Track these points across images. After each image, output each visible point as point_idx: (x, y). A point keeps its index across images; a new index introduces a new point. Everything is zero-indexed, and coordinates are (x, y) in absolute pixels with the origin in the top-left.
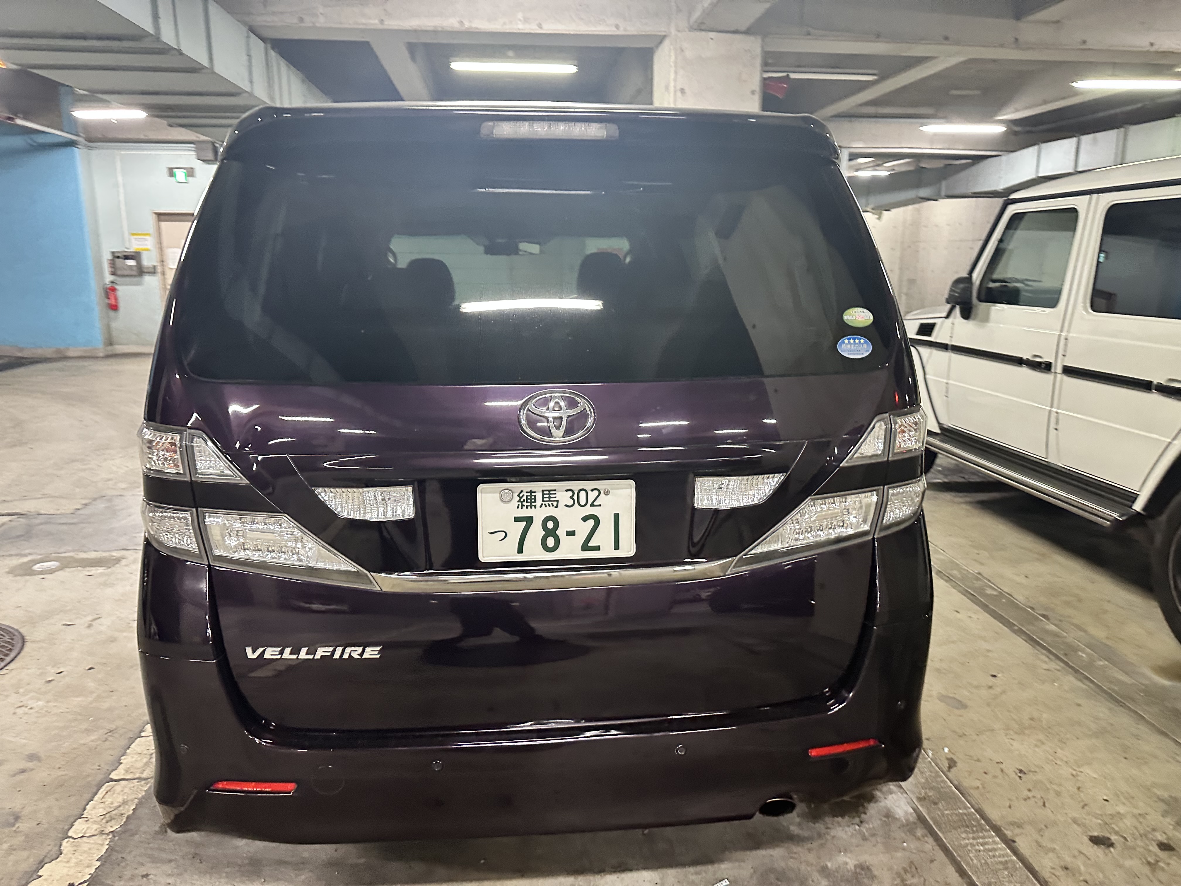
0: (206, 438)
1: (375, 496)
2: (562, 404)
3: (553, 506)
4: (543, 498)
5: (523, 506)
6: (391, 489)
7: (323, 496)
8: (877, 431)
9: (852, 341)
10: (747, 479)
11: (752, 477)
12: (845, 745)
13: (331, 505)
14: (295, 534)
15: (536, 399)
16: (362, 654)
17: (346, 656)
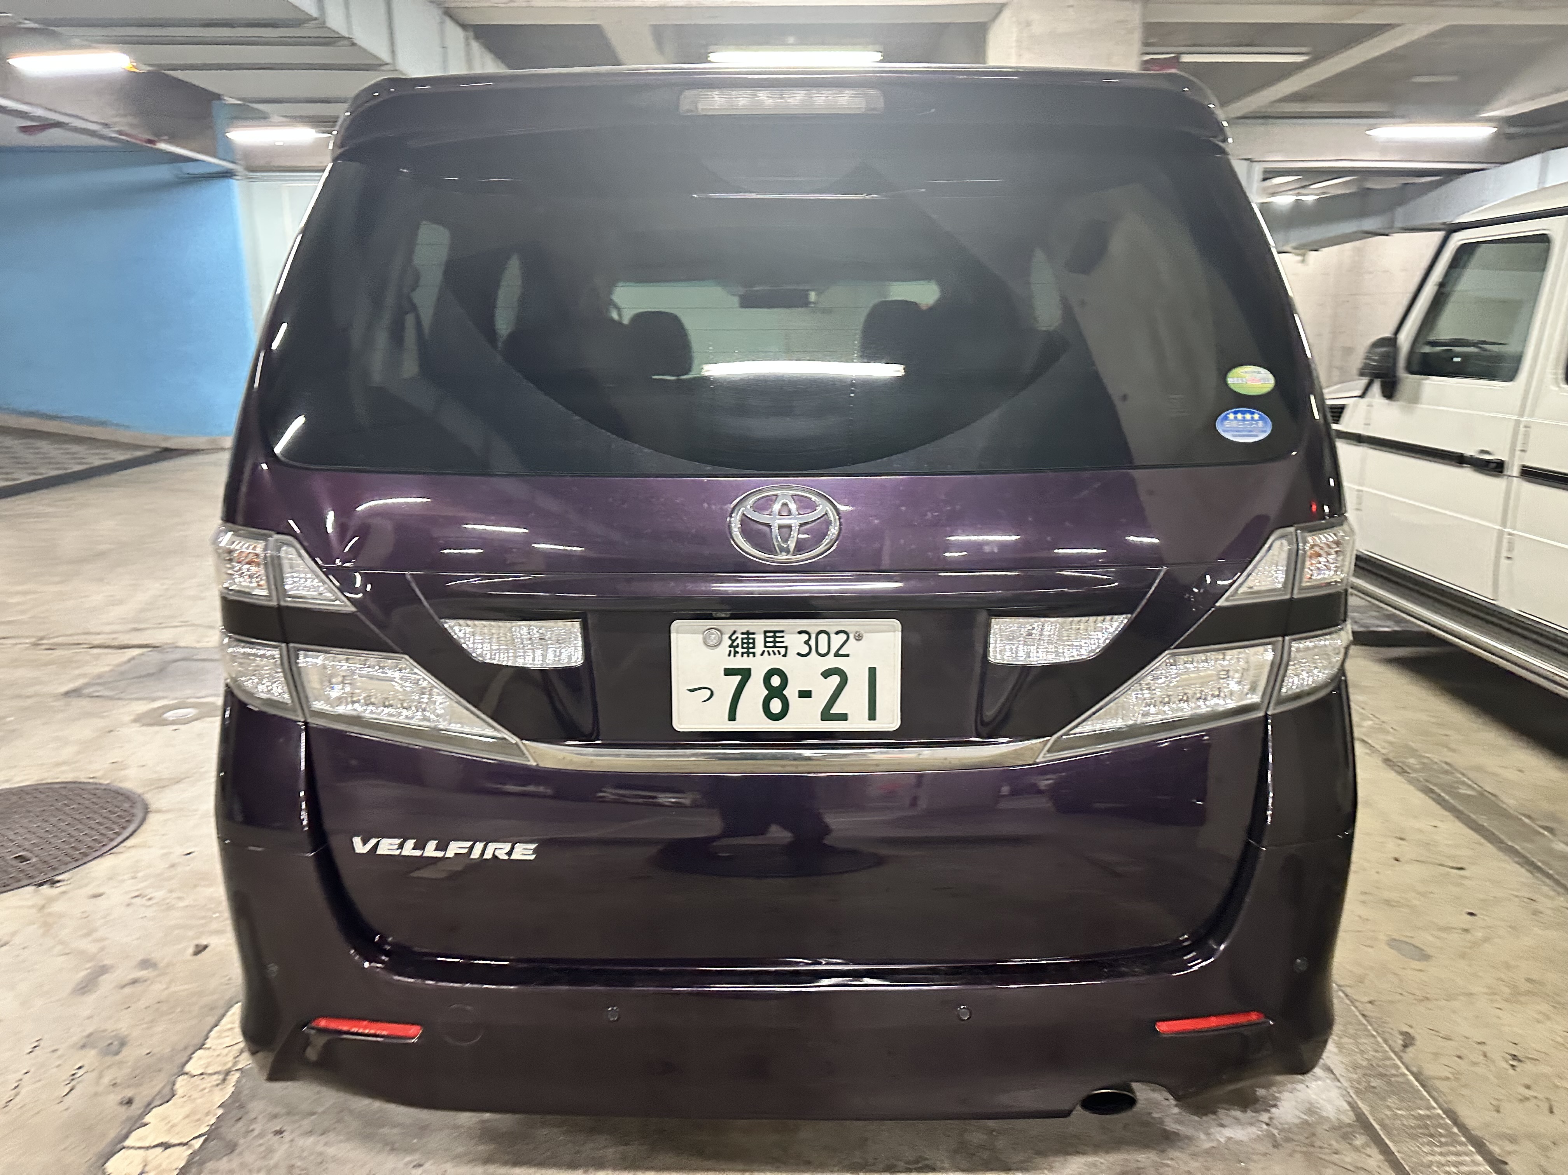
1: (529, 633)
2: (793, 506)
3: (779, 653)
5: (736, 653)
6: (552, 623)
7: (457, 632)
8: (1276, 553)
10: (1071, 623)
11: (1079, 619)
12: (1213, 1019)
13: (468, 645)
14: (420, 682)
15: (754, 499)
16: (509, 853)
17: (488, 855)
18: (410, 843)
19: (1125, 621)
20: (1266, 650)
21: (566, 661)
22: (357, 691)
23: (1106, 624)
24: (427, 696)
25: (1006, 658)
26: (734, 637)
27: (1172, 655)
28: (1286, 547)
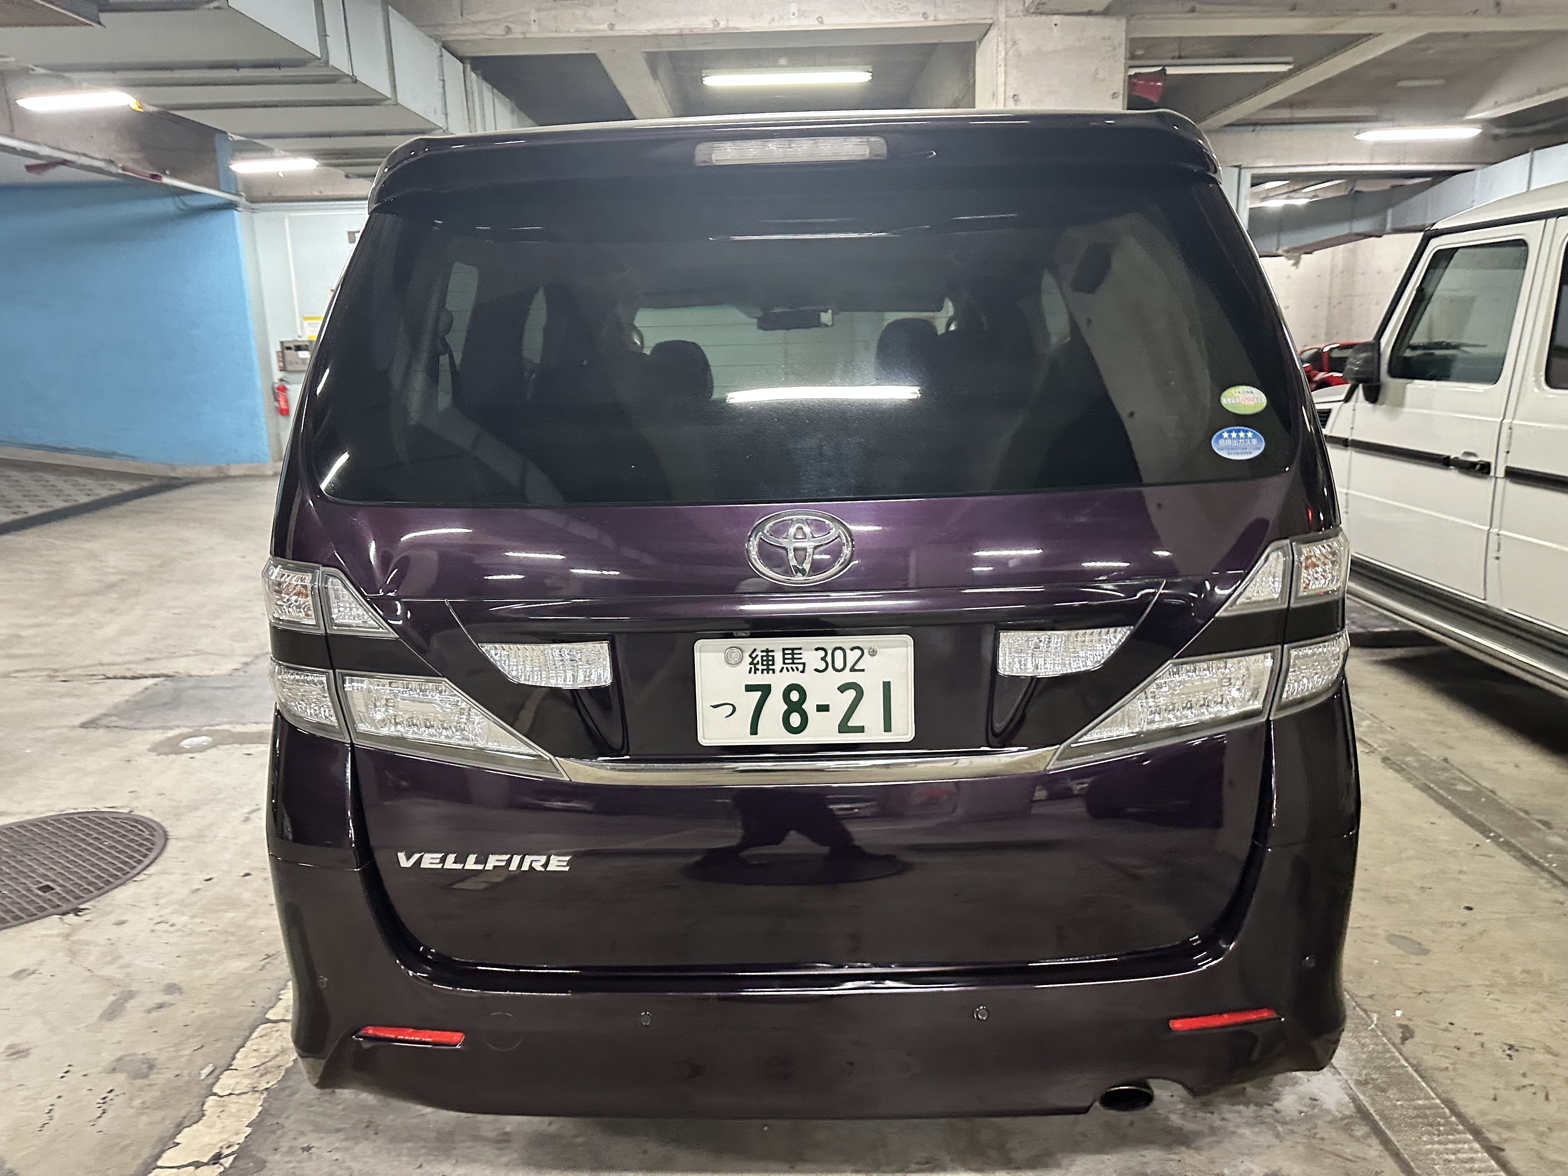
0: (345, 579)
1: (561, 655)
2: (807, 529)
3: (798, 669)
4: (784, 659)
5: (756, 669)
6: (581, 645)
7: (493, 654)
8: (1273, 565)
9: (1234, 435)
10: (1077, 635)
11: (1084, 631)
12: (1226, 1016)
13: (503, 667)
14: (459, 704)
15: (771, 524)
16: (546, 865)
17: (525, 867)
18: (451, 858)
19: (1129, 632)
20: (1266, 658)
21: (596, 680)
22: (401, 713)
23: (1111, 636)
24: (465, 717)
25: (1015, 670)
26: (754, 655)
27: (1175, 665)
28: (1282, 559)
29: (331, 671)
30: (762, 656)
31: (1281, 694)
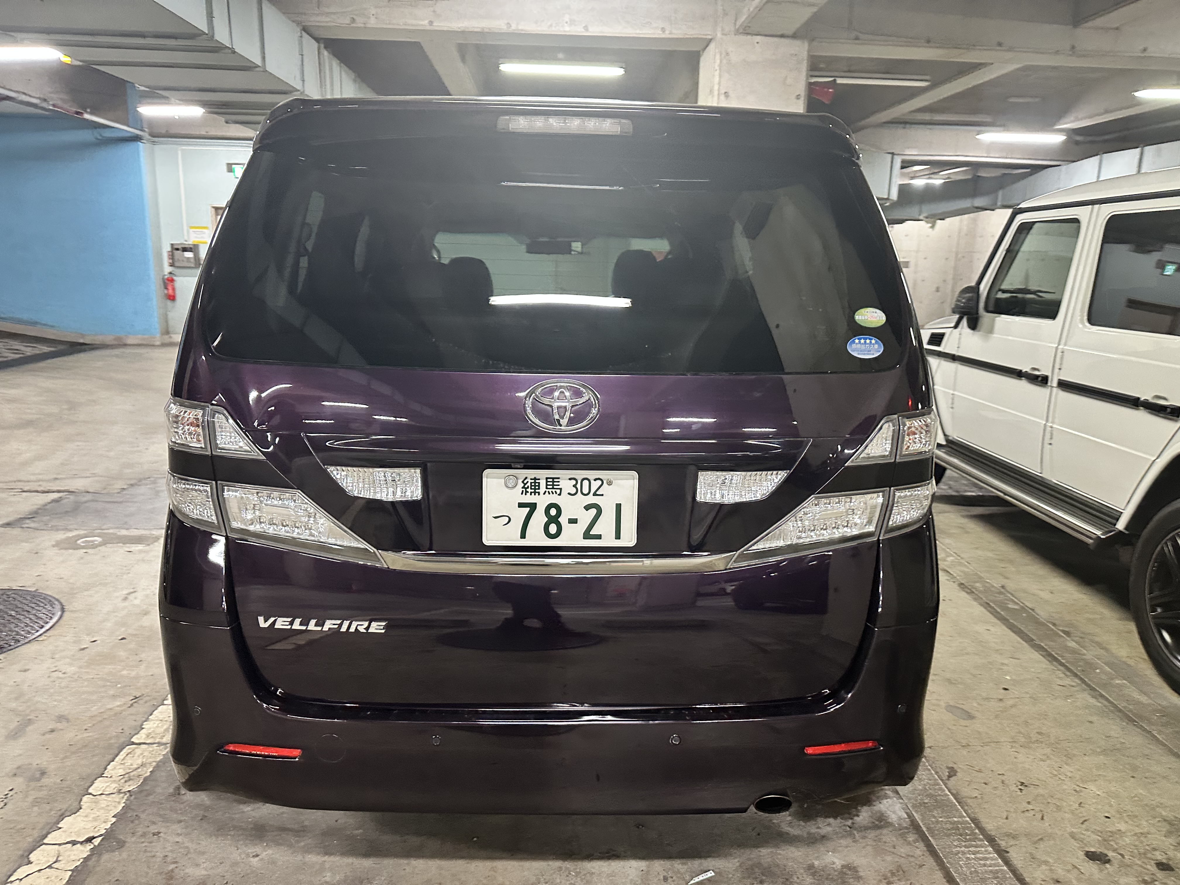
0: (227, 414)
1: (385, 476)
2: (567, 394)
3: (556, 493)
4: (547, 485)
5: (527, 492)
6: (401, 470)
7: (336, 474)
8: (886, 432)
9: (862, 341)
10: (750, 475)
11: (755, 473)
12: (843, 745)
13: (343, 484)
14: (308, 509)
15: (542, 388)
17: (352, 630)
19: (786, 475)
20: (878, 496)
21: (410, 496)
22: (264, 515)
23: (774, 476)
24: (312, 519)
25: (707, 498)
26: (525, 482)
27: (816, 498)
28: (892, 428)
29: (214, 482)
30: (531, 483)
31: (888, 522)
